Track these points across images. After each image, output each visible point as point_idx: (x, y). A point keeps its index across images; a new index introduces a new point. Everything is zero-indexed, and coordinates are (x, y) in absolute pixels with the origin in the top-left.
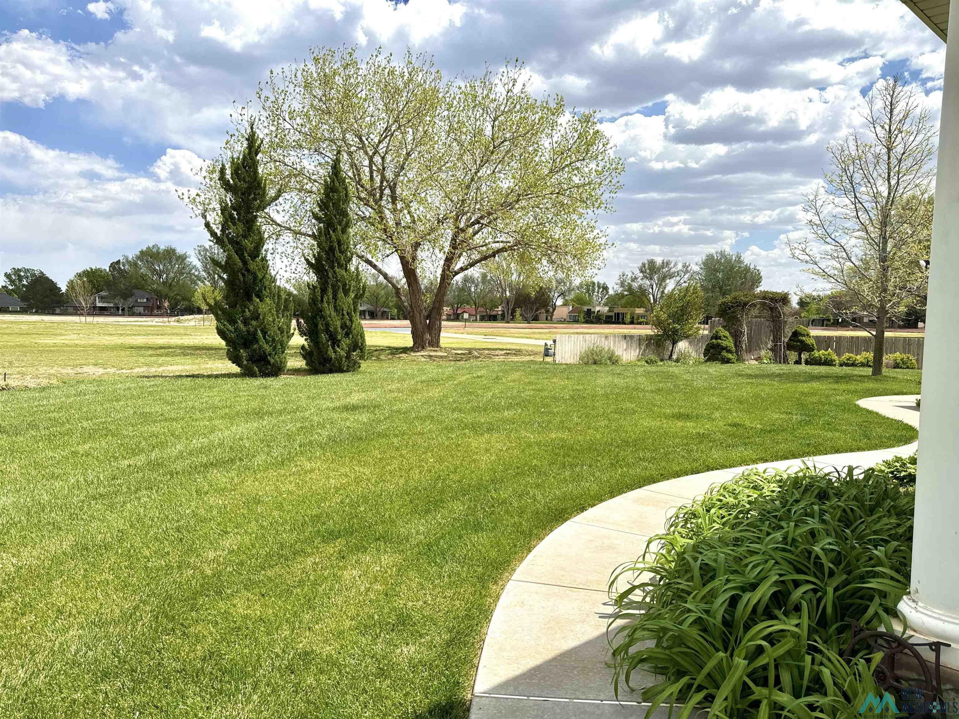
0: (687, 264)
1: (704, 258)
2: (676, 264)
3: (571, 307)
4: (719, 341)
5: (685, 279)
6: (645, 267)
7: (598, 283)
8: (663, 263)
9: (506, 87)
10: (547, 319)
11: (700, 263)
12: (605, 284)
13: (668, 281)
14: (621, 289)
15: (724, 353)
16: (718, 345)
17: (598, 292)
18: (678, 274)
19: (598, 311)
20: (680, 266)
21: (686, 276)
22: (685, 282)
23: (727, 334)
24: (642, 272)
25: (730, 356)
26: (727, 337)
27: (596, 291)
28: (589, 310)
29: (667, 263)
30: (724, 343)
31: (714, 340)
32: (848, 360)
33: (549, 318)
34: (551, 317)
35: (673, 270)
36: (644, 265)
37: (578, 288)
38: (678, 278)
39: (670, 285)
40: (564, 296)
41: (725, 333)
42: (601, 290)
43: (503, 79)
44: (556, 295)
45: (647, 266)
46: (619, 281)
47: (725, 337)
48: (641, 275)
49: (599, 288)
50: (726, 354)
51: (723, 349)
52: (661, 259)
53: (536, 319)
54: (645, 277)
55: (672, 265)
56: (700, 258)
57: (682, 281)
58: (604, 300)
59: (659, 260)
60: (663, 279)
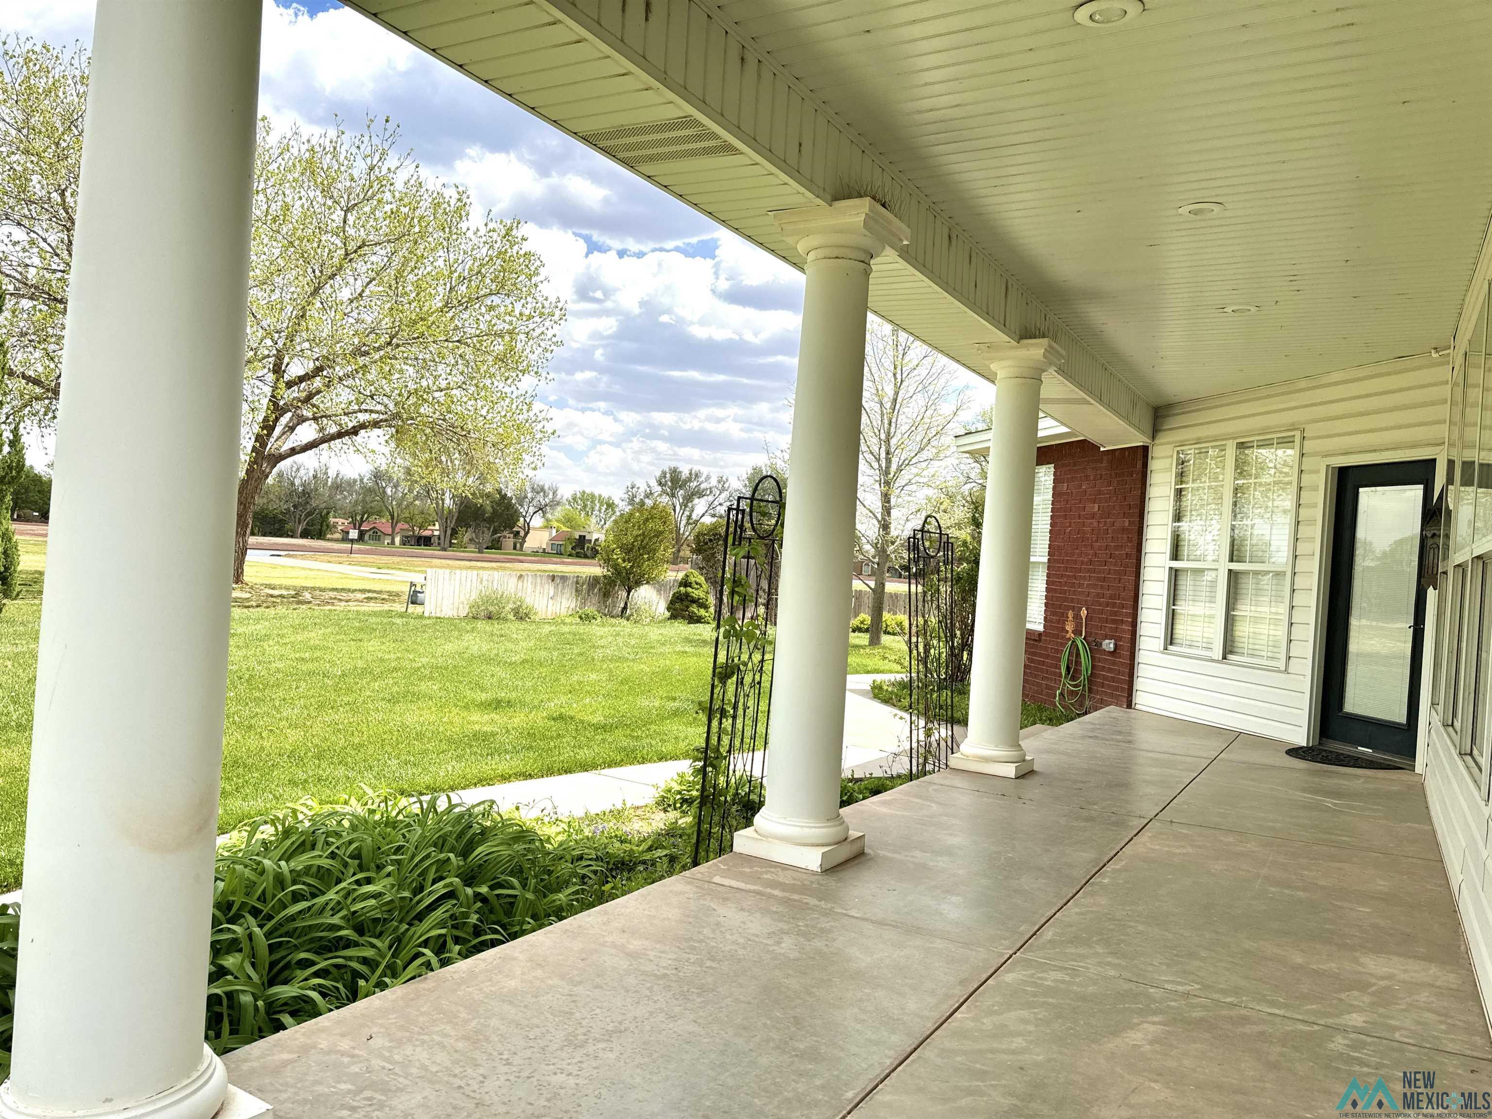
0: (724, 479)
1: (749, 473)
2: (708, 478)
3: (554, 531)
4: (689, 589)
5: (721, 501)
6: (665, 477)
7: (600, 496)
8: (690, 474)
9: (369, 160)
10: (515, 548)
11: (745, 477)
12: (610, 498)
13: (696, 501)
14: (630, 507)
15: (694, 609)
16: (687, 595)
17: (600, 511)
18: (711, 492)
19: (597, 540)
20: (714, 482)
21: (723, 496)
22: (720, 504)
23: (701, 579)
24: (660, 484)
25: (702, 612)
26: (700, 585)
27: (597, 508)
28: (582, 538)
29: (696, 475)
30: (696, 593)
31: (682, 588)
32: (862, 623)
33: (518, 545)
34: (522, 545)
35: (703, 486)
36: (664, 474)
37: (569, 502)
38: (711, 498)
39: (700, 506)
40: (544, 513)
41: (698, 577)
42: (604, 508)
43: (362, 147)
44: (532, 510)
45: (668, 475)
46: (627, 496)
47: (697, 584)
48: (659, 489)
49: (602, 504)
50: (695, 610)
51: (694, 601)
52: (689, 467)
53: (495, 545)
54: (664, 492)
55: (702, 479)
56: (745, 472)
57: (716, 503)
58: (608, 523)
59: (685, 471)
60: (689, 499)
